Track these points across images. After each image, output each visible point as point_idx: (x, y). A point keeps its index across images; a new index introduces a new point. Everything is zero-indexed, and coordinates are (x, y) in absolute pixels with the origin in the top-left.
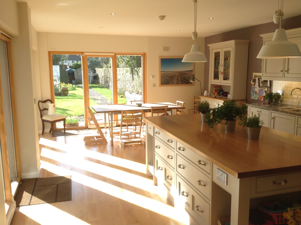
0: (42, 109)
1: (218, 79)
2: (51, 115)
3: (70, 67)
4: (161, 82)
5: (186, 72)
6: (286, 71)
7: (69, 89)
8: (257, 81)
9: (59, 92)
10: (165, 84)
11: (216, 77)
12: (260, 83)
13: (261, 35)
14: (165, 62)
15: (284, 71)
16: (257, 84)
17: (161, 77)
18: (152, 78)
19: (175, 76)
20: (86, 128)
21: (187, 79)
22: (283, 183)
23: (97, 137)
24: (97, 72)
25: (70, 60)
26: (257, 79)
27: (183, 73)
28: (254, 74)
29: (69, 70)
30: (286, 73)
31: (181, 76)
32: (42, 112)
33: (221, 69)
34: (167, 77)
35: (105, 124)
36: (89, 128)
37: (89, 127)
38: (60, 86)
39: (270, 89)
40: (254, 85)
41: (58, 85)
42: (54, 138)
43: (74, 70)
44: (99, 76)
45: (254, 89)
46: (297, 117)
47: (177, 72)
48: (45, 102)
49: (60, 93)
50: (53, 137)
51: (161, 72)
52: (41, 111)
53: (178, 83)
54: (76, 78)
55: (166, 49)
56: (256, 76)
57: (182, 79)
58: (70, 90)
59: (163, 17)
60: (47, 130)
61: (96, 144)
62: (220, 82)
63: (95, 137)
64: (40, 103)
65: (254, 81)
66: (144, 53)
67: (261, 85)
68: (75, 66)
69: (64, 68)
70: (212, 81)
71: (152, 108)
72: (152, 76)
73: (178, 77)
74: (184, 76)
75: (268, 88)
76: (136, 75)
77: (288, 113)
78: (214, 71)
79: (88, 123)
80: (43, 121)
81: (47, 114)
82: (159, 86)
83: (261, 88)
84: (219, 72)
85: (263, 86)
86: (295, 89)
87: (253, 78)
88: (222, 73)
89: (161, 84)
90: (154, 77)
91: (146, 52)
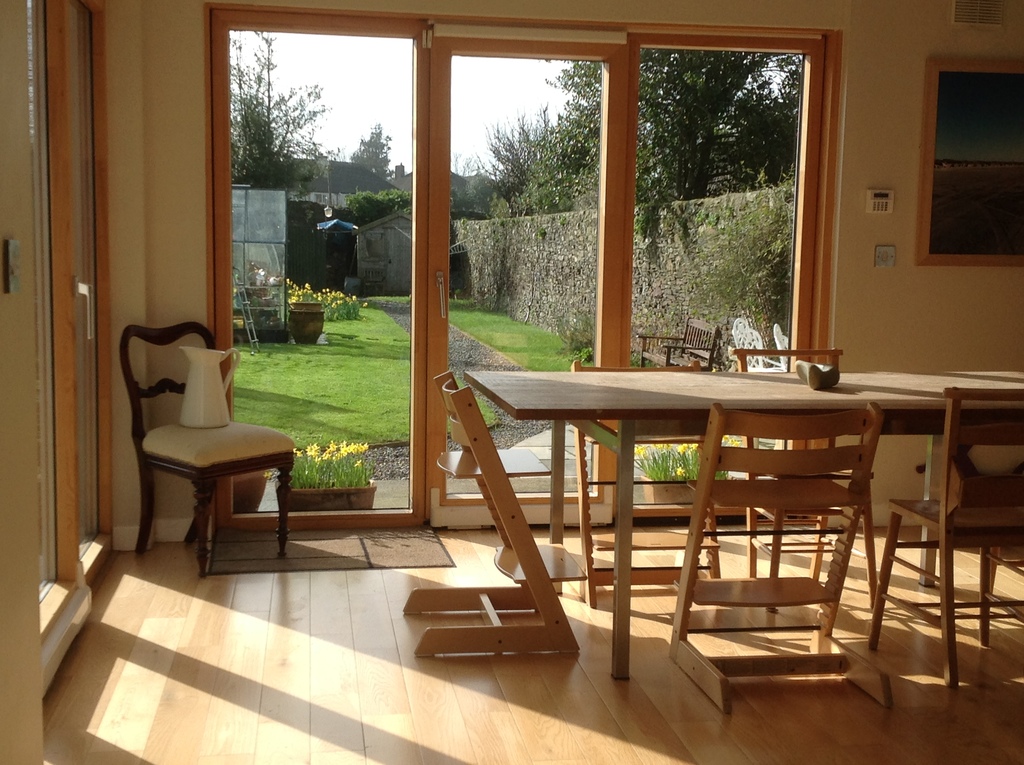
0: (144, 386)
2: (201, 422)
3: (337, 214)
4: (931, 234)
7: (327, 313)
9: (278, 326)
17: (935, 196)
18: (870, 201)
20: (421, 523)
23: (499, 597)
24: (460, 237)
25: (337, 193)
29: (329, 228)
32: (144, 401)
34: (977, 198)
35: (558, 502)
36: (436, 523)
37: (439, 517)
38: (282, 296)
41: (274, 286)
42: (208, 583)
43: (356, 228)
44: (473, 259)
48: (168, 336)
49: (282, 328)
50: (203, 575)
51: (938, 163)
52: (136, 393)
54: (362, 265)
58: (331, 320)
60: (174, 526)
61: (499, 655)
63: (485, 600)
64: (137, 345)
66: (825, 36)
68: (361, 208)
69: (310, 216)
71: (956, 404)
72: (870, 193)
76: (679, 243)
79: (435, 493)
80: (149, 465)
81: (172, 419)
82: (920, 263)
89: (932, 251)
90: (886, 196)
91: (836, 29)
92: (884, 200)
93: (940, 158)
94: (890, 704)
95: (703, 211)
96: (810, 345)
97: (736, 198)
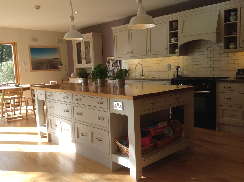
1: (82, 63)
4: (32, 68)
5: (54, 60)
6: (131, 52)
8: (111, 63)
10: (36, 70)
11: (80, 62)
12: (113, 63)
13: (112, 28)
14: (34, 50)
15: (130, 53)
16: (111, 65)
17: (32, 63)
18: (23, 64)
19: (44, 63)
21: (55, 65)
22: (157, 104)
26: (110, 61)
27: (51, 60)
28: (108, 58)
30: (131, 54)
31: (49, 62)
33: (83, 55)
34: (37, 63)
39: (120, 67)
40: (109, 66)
45: (109, 69)
46: (142, 81)
47: (45, 59)
51: (32, 59)
53: (47, 69)
55: (34, 40)
56: (109, 60)
57: (51, 66)
59: (38, 7)
62: (84, 65)
65: (109, 63)
66: (14, 43)
67: (114, 65)
70: (77, 65)
72: (23, 63)
73: (47, 64)
74: (52, 63)
75: (118, 67)
77: (136, 80)
78: (78, 57)
82: (31, 71)
83: (113, 67)
84: (82, 58)
85: (115, 66)
86: (137, 64)
87: (108, 61)
88: (84, 58)
89: (32, 70)
90: (25, 63)
91: (16, 42)
92: (25, 64)
93: (32, 58)
94: (27, 119)
95: (2, 65)
96: (18, 82)
97: (8, 62)
